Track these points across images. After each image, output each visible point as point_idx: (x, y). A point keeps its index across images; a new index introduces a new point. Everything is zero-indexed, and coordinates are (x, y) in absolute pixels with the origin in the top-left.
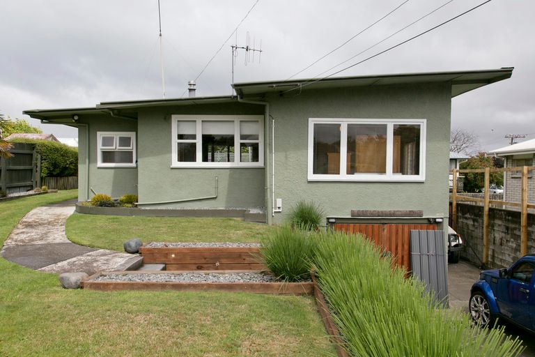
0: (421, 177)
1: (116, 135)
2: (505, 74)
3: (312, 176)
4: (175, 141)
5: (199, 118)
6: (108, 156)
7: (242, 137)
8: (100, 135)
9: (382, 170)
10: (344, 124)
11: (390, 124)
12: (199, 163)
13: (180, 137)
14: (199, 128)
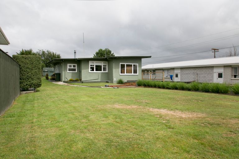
2: (150, 57)
3: (121, 74)
5: (95, 62)
6: (70, 70)
7: (103, 66)
9: (132, 73)
10: (126, 64)
11: (133, 64)
12: (95, 71)
13: (91, 66)
14: (95, 64)
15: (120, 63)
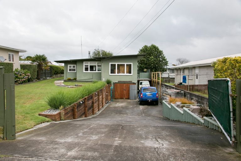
0: (132, 74)
1: (72, 65)
3: (110, 74)
4: (84, 67)
5: (89, 62)
6: (70, 70)
7: (98, 66)
8: (69, 65)
9: (124, 73)
10: (116, 64)
11: (126, 64)
12: (89, 71)
13: (85, 66)
14: (89, 64)
15: (110, 63)
